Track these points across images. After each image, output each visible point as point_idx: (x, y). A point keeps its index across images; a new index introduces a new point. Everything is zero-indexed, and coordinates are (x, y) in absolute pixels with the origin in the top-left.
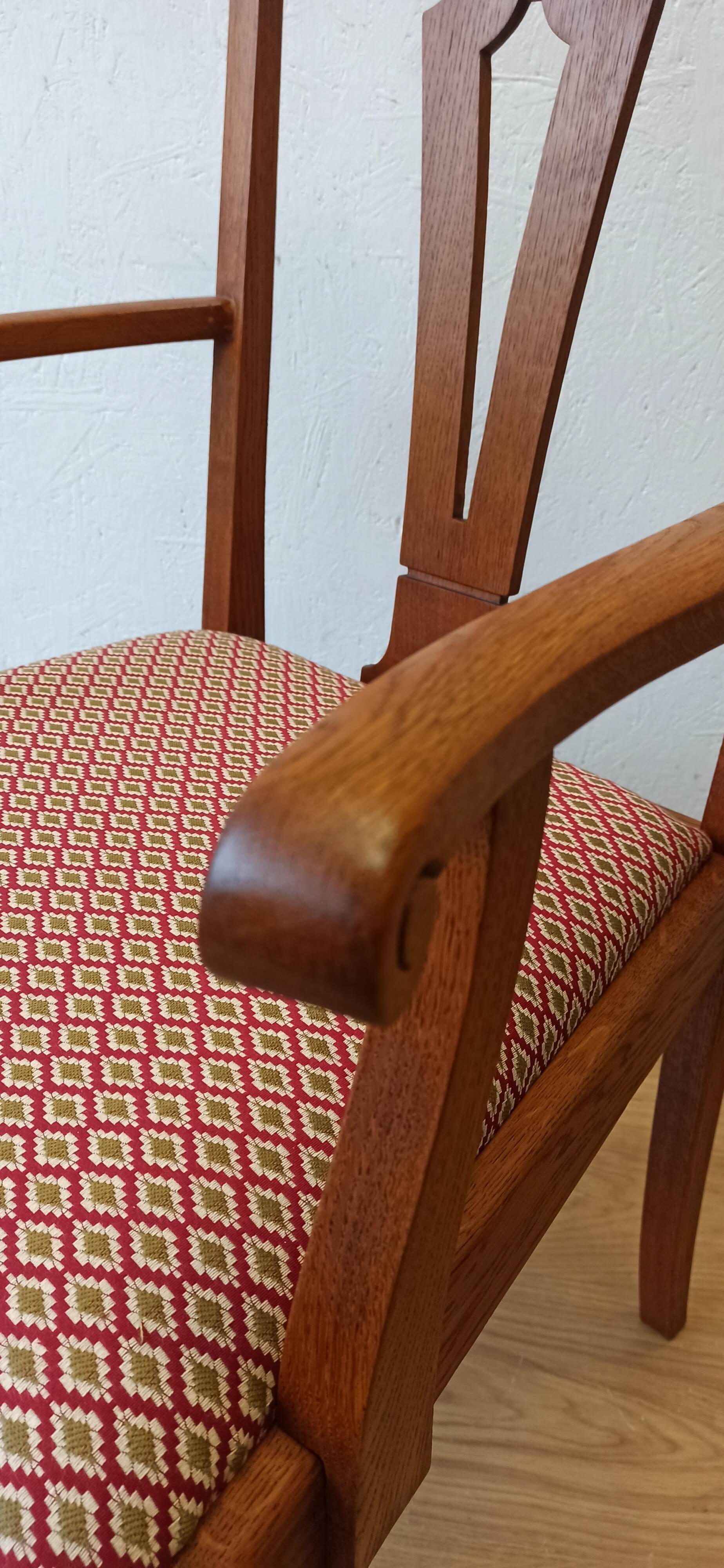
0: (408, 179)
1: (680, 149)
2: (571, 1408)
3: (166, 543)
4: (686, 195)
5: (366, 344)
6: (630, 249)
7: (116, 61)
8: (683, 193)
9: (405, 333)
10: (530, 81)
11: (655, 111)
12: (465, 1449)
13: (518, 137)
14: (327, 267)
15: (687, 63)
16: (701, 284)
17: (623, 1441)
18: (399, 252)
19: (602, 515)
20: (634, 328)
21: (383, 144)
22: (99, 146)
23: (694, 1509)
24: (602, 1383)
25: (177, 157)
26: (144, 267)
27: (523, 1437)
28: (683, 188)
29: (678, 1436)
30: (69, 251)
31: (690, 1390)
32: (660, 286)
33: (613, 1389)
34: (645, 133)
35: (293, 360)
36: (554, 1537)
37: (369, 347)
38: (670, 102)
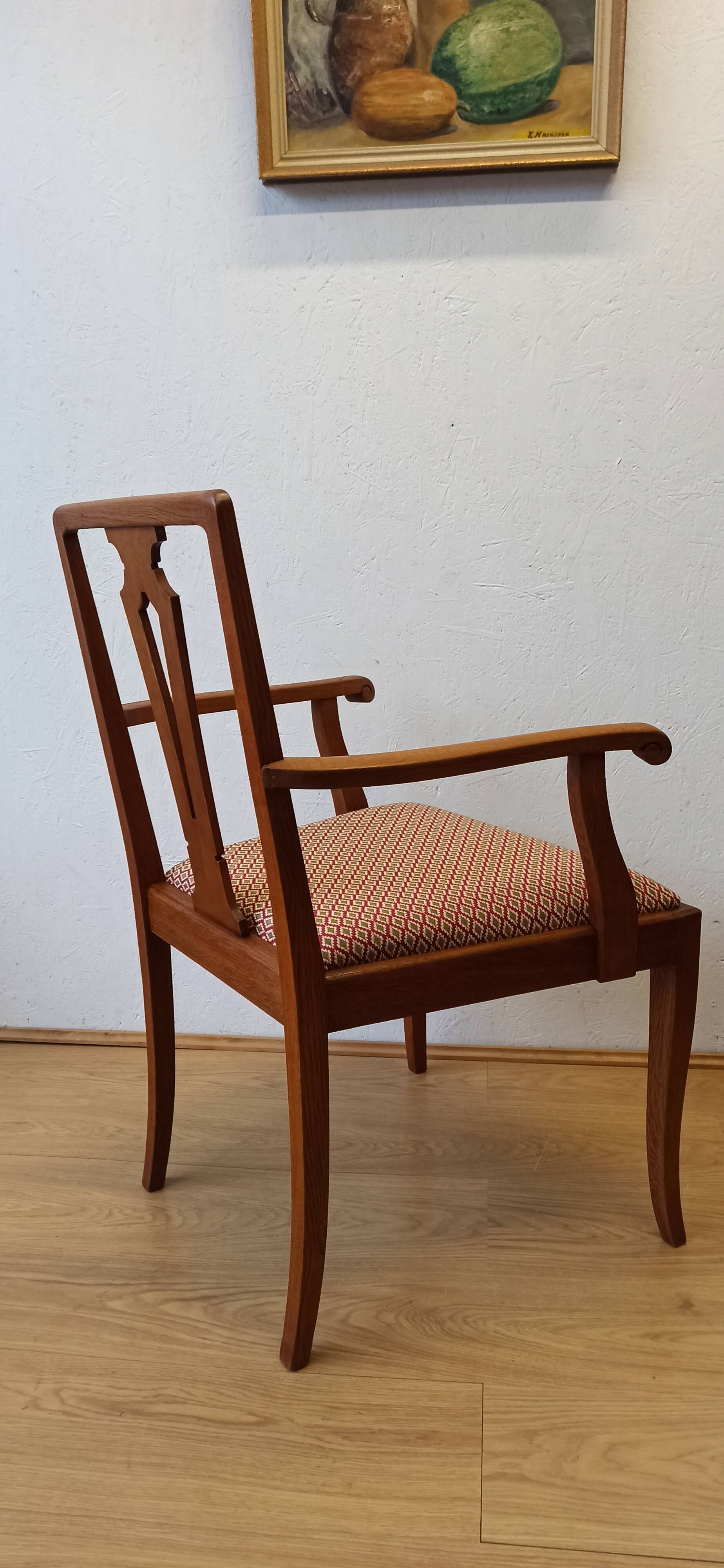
0: (442, 627)
1: (570, 615)
2: (566, 1226)
3: (308, 804)
4: (574, 635)
5: (421, 701)
6: (550, 657)
7: (303, 576)
8: (573, 633)
9: (441, 695)
10: (500, 586)
11: (558, 599)
12: (512, 1242)
13: (495, 610)
14: (402, 665)
15: (570, 580)
16: (586, 672)
17: (595, 1236)
18: (438, 659)
19: (545, 784)
20: (554, 692)
21: (431, 612)
22: (291, 611)
23: (633, 1257)
24: (581, 1218)
25: (329, 617)
26: (309, 665)
27: (542, 1237)
28: (573, 631)
29: (624, 1234)
30: (270, 658)
31: (628, 1219)
32: (566, 674)
33: (586, 1219)
34: (553, 608)
35: (383, 709)
36: (562, 1268)
37: (422, 702)
38: (563, 596)
